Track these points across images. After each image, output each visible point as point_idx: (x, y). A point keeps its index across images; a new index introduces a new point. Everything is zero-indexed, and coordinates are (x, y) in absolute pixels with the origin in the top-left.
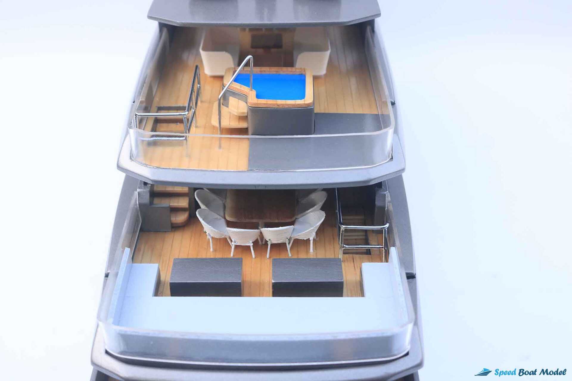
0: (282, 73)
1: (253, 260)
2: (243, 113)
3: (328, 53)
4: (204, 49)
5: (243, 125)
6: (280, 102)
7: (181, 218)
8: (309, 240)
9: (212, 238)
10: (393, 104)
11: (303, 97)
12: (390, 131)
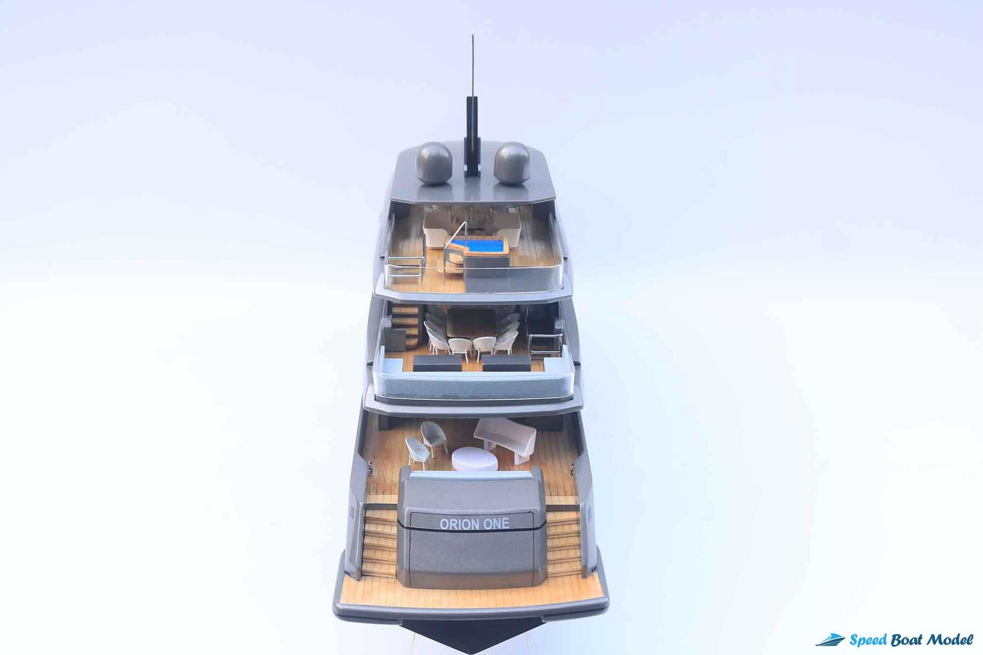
0: (485, 239)
1: (467, 366)
2: (460, 261)
3: (520, 229)
4: (425, 228)
5: (459, 271)
6: (486, 253)
7: (414, 342)
8: (507, 351)
9: (438, 350)
10: (565, 259)
11: (502, 250)
12: (561, 267)
